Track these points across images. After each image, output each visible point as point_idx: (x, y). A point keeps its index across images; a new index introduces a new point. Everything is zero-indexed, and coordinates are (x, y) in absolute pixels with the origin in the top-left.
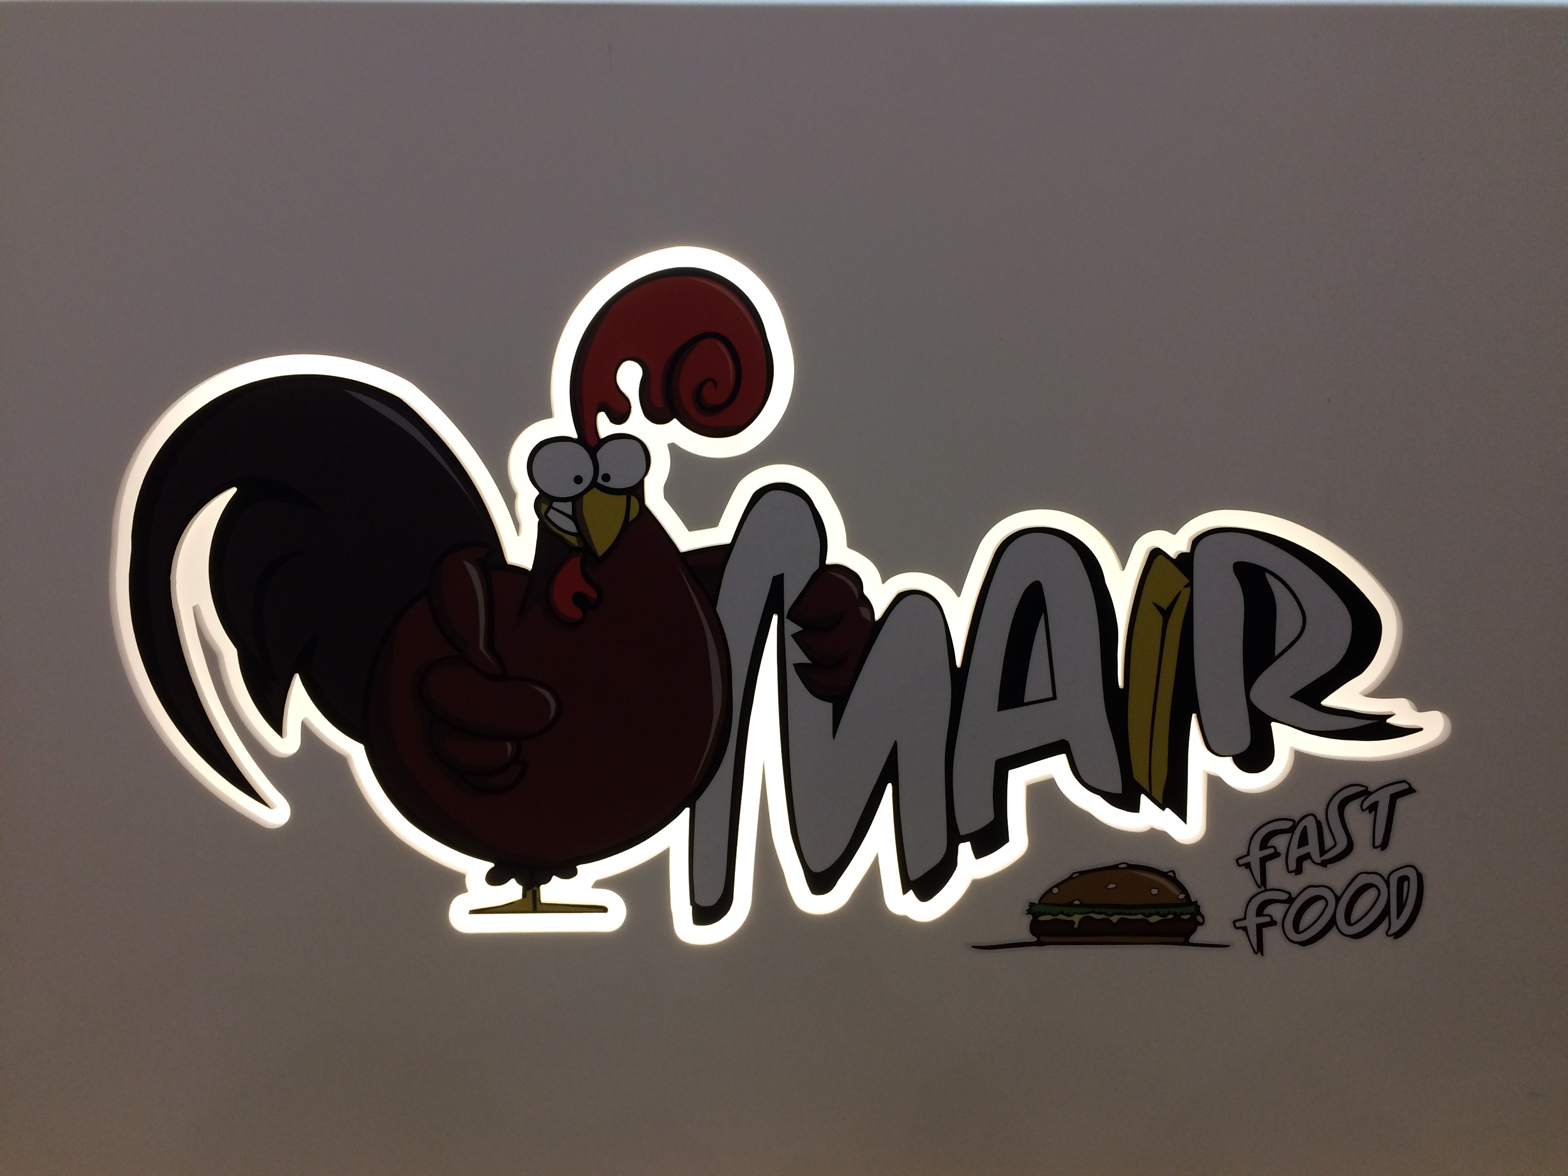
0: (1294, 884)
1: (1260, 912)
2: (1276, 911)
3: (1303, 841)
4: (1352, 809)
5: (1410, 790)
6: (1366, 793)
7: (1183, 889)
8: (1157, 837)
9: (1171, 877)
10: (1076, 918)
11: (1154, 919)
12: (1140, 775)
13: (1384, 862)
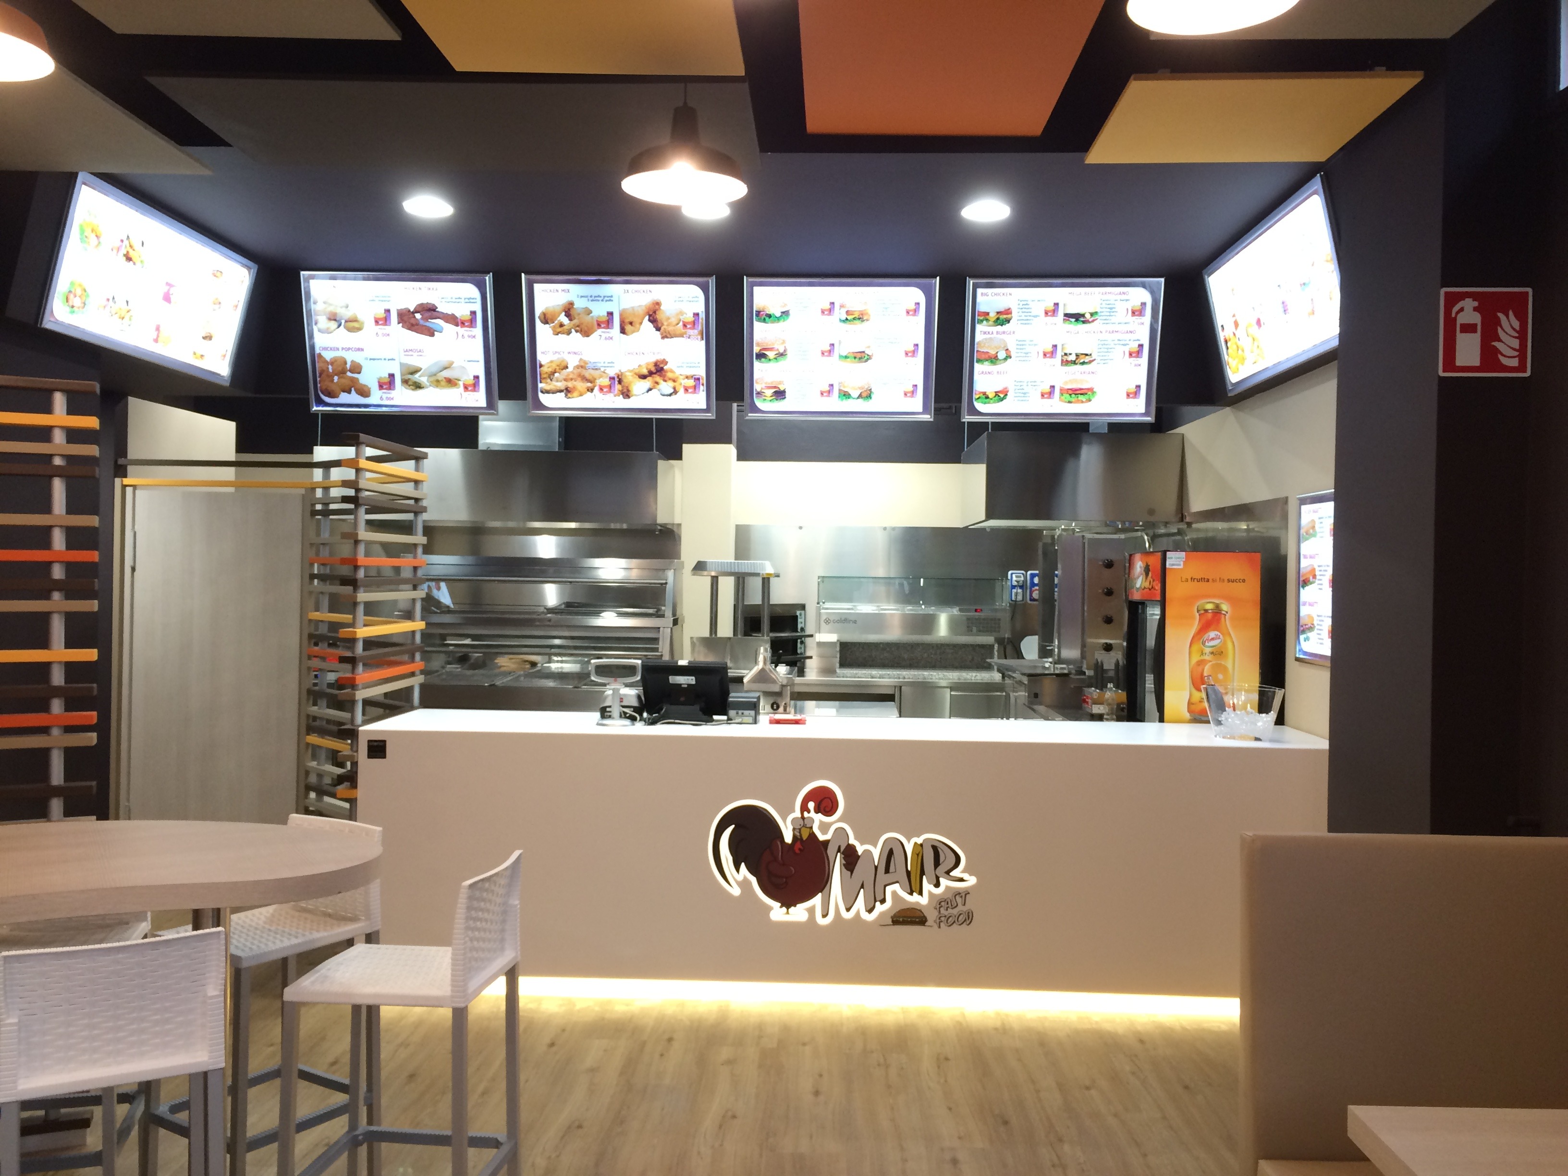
0: (946, 913)
1: (939, 919)
2: (943, 919)
3: (948, 904)
4: (957, 897)
5: (969, 893)
6: (960, 894)
7: (923, 913)
8: (918, 903)
9: (921, 912)
10: (901, 919)
11: (917, 920)
12: (914, 889)
13: (965, 909)
